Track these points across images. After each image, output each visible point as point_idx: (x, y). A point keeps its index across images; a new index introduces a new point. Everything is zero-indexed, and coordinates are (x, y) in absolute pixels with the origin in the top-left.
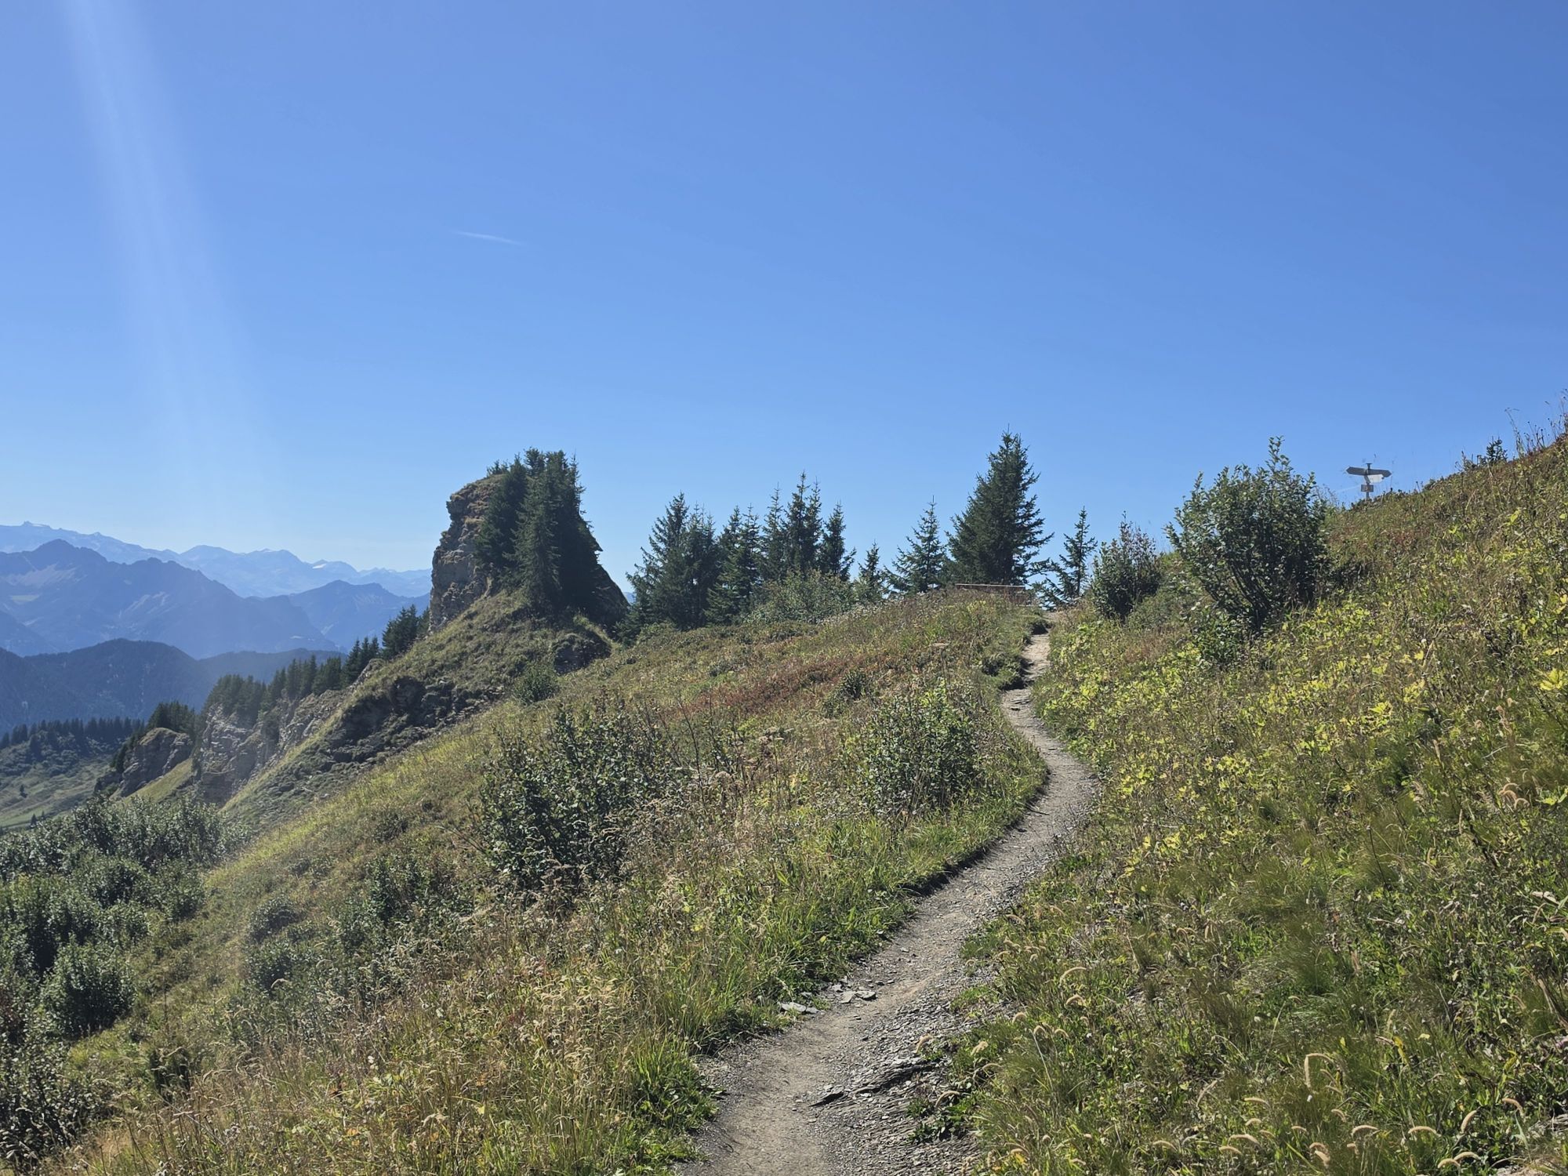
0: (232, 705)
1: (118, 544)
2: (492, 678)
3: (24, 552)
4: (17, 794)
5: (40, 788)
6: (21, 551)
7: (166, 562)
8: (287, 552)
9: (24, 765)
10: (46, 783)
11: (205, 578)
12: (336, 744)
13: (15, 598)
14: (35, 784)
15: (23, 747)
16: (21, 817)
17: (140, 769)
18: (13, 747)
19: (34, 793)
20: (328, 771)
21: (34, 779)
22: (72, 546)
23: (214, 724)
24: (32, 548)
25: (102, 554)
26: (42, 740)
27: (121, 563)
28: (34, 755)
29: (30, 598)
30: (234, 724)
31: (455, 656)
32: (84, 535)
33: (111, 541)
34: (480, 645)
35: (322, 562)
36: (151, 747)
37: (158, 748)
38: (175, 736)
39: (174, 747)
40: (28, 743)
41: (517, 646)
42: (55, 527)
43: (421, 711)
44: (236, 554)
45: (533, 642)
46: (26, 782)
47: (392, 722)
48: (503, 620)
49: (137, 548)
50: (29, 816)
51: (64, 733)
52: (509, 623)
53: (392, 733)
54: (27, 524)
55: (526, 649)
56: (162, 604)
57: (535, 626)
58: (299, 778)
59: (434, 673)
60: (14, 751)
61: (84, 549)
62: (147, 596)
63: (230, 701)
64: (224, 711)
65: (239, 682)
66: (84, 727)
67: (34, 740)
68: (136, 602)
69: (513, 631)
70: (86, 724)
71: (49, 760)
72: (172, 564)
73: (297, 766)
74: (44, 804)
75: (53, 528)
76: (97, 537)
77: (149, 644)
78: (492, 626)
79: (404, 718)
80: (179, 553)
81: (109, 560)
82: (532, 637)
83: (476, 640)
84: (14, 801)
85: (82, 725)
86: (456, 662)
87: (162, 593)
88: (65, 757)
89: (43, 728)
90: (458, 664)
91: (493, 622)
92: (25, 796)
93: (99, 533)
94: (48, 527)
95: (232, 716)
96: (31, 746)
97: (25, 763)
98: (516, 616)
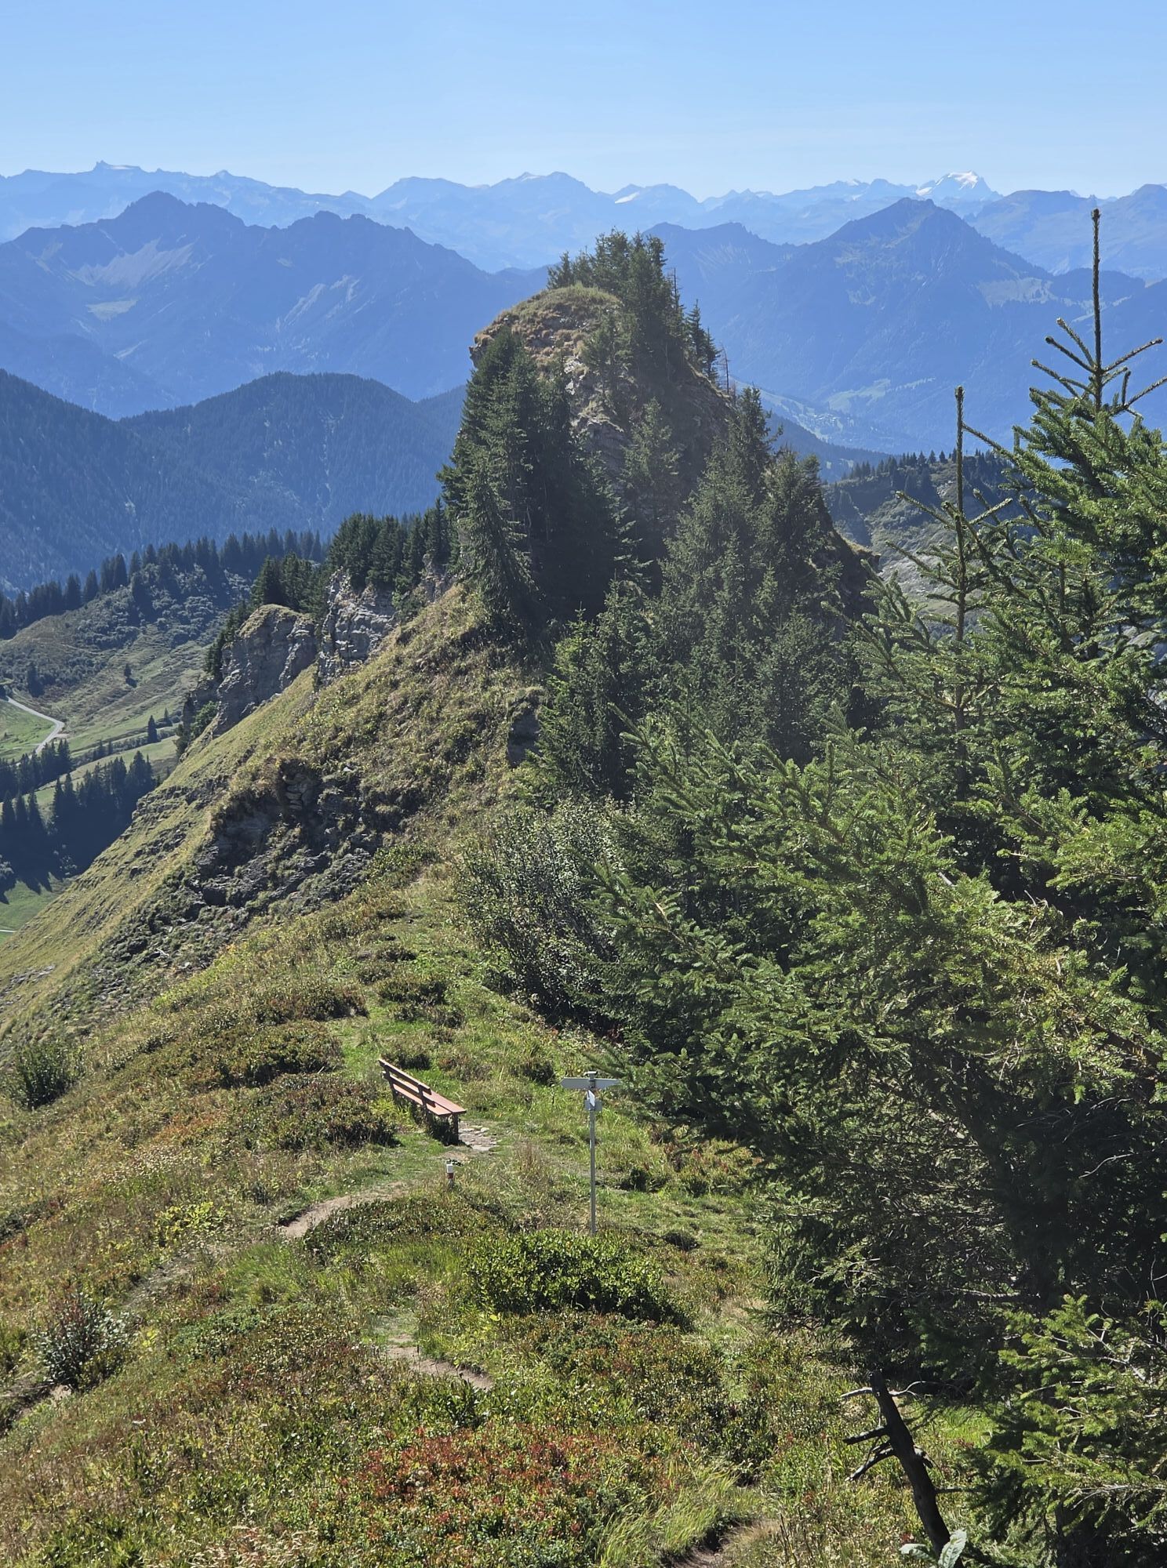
0: (364, 572)
1: (262, 189)
2: (416, 766)
3: (101, 221)
4: (120, 679)
5: (157, 667)
6: (95, 221)
7: (348, 217)
8: (564, 176)
9: (126, 629)
10: (166, 658)
11: (421, 244)
12: (207, 873)
13: (99, 309)
14: (147, 663)
15: (122, 596)
16: (132, 721)
17: (242, 681)
18: (107, 597)
19: (147, 678)
20: (194, 920)
21: (146, 652)
22: (181, 203)
23: (338, 606)
24: (114, 211)
25: (235, 212)
26: (152, 580)
27: (269, 227)
28: (141, 610)
29: (121, 307)
30: (369, 608)
31: (367, 722)
32: (201, 179)
33: (249, 186)
34: (405, 702)
35: (631, 189)
36: (257, 640)
37: (268, 642)
38: (293, 620)
39: (294, 641)
40: (130, 589)
41: (461, 703)
42: (149, 168)
43: (319, 819)
44: (472, 190)
45: (487, 695)
46: (133, 658)
47: (281, 837)
48: (444, 650)
49: (293, 195)
50: (142, 721)
51: (186, 567)
52: (454, 657)
53: (278, 859)
54: (101, 166)
55: (474, 708)
56: (349, 298)
57: (495, 663)
58: (154, 930)
59: (335, 753)
60: (108, 604)
61: (202, 206)
62: (319, 288)
63: (361, 563)
64: (352, 581)
65: (373, 530)
66: (219, 551)
67: (138, 580)
68: (302, 299)
69: (460, 672)
70: (220, 549)
71: (166, 616)
72: (358, 218)
73: (152, 909)
74: (166, 697)
75: (149, 170)
76: (223, 179)
77: (329, 378)
78: (429, 661)
79: (297, 831)
80: (371, 196)
81: (248, 224)
82: (488, 682)
83: (401, 691)
84: (118, 694)
85: (214, 548)
86: (370, 732)
87: (346, 278)
88: (193, 609)
89: (151, 558)
90: (371, 737)
91: (430, 654)
92: (133, 683)
93: (226, 172)
94: (138, 168)
95: (366, 591)
96: (133, 593)
97: (128, 624)
98: (468, 642)
